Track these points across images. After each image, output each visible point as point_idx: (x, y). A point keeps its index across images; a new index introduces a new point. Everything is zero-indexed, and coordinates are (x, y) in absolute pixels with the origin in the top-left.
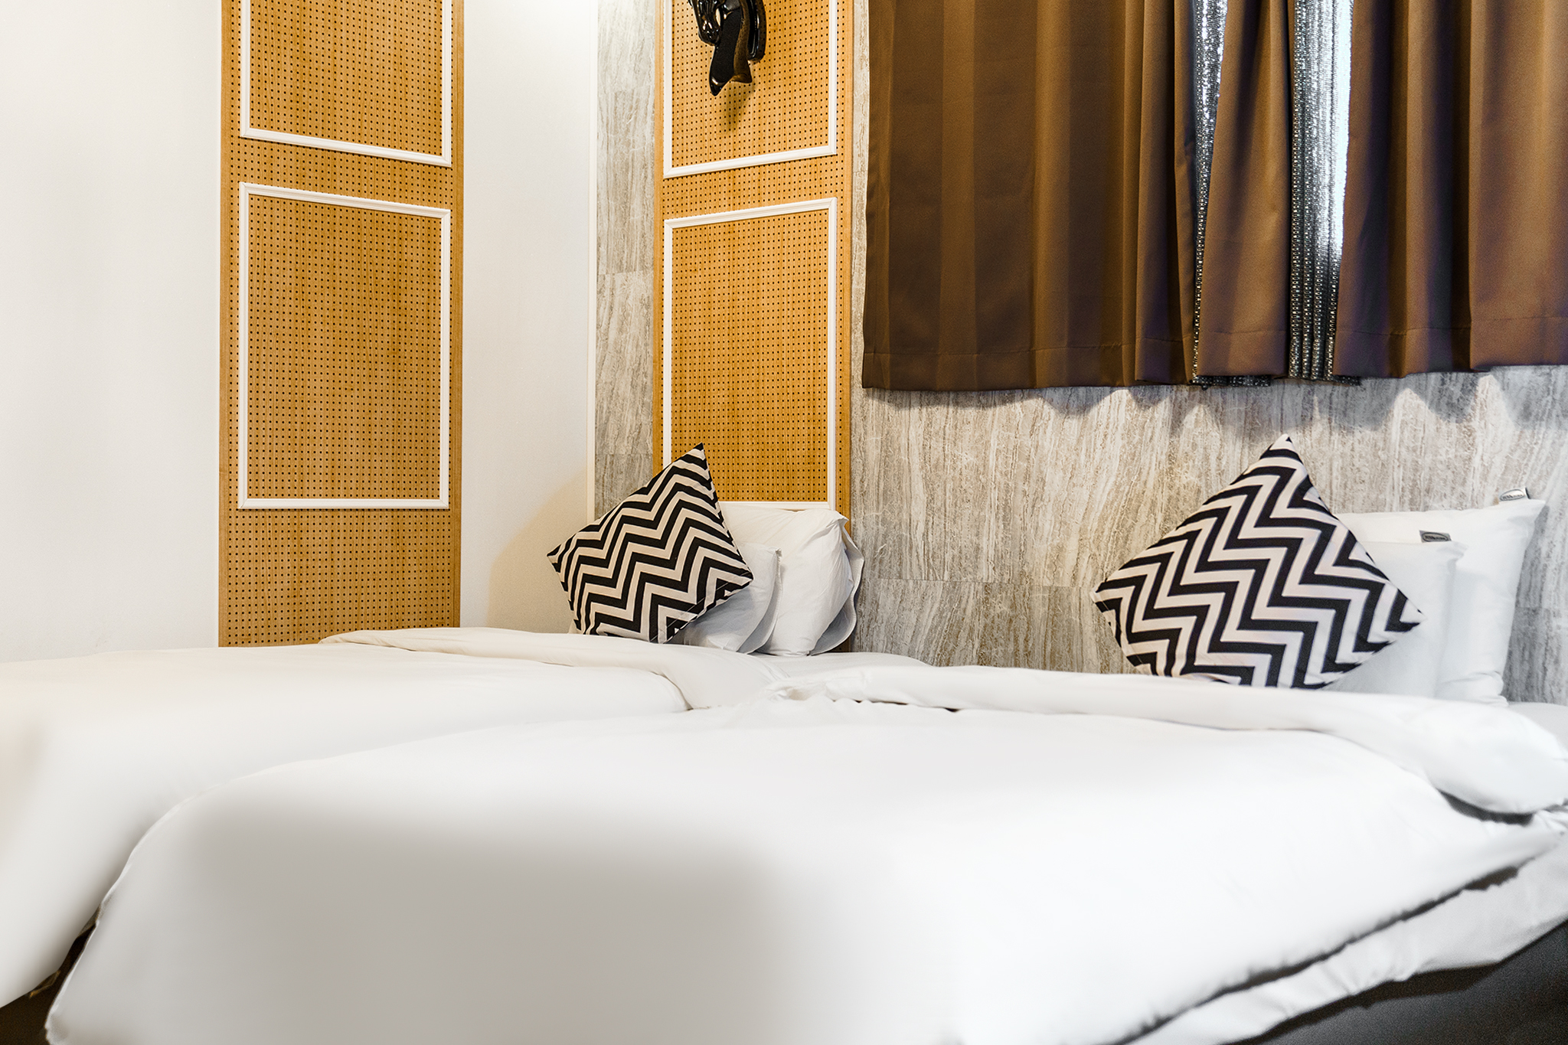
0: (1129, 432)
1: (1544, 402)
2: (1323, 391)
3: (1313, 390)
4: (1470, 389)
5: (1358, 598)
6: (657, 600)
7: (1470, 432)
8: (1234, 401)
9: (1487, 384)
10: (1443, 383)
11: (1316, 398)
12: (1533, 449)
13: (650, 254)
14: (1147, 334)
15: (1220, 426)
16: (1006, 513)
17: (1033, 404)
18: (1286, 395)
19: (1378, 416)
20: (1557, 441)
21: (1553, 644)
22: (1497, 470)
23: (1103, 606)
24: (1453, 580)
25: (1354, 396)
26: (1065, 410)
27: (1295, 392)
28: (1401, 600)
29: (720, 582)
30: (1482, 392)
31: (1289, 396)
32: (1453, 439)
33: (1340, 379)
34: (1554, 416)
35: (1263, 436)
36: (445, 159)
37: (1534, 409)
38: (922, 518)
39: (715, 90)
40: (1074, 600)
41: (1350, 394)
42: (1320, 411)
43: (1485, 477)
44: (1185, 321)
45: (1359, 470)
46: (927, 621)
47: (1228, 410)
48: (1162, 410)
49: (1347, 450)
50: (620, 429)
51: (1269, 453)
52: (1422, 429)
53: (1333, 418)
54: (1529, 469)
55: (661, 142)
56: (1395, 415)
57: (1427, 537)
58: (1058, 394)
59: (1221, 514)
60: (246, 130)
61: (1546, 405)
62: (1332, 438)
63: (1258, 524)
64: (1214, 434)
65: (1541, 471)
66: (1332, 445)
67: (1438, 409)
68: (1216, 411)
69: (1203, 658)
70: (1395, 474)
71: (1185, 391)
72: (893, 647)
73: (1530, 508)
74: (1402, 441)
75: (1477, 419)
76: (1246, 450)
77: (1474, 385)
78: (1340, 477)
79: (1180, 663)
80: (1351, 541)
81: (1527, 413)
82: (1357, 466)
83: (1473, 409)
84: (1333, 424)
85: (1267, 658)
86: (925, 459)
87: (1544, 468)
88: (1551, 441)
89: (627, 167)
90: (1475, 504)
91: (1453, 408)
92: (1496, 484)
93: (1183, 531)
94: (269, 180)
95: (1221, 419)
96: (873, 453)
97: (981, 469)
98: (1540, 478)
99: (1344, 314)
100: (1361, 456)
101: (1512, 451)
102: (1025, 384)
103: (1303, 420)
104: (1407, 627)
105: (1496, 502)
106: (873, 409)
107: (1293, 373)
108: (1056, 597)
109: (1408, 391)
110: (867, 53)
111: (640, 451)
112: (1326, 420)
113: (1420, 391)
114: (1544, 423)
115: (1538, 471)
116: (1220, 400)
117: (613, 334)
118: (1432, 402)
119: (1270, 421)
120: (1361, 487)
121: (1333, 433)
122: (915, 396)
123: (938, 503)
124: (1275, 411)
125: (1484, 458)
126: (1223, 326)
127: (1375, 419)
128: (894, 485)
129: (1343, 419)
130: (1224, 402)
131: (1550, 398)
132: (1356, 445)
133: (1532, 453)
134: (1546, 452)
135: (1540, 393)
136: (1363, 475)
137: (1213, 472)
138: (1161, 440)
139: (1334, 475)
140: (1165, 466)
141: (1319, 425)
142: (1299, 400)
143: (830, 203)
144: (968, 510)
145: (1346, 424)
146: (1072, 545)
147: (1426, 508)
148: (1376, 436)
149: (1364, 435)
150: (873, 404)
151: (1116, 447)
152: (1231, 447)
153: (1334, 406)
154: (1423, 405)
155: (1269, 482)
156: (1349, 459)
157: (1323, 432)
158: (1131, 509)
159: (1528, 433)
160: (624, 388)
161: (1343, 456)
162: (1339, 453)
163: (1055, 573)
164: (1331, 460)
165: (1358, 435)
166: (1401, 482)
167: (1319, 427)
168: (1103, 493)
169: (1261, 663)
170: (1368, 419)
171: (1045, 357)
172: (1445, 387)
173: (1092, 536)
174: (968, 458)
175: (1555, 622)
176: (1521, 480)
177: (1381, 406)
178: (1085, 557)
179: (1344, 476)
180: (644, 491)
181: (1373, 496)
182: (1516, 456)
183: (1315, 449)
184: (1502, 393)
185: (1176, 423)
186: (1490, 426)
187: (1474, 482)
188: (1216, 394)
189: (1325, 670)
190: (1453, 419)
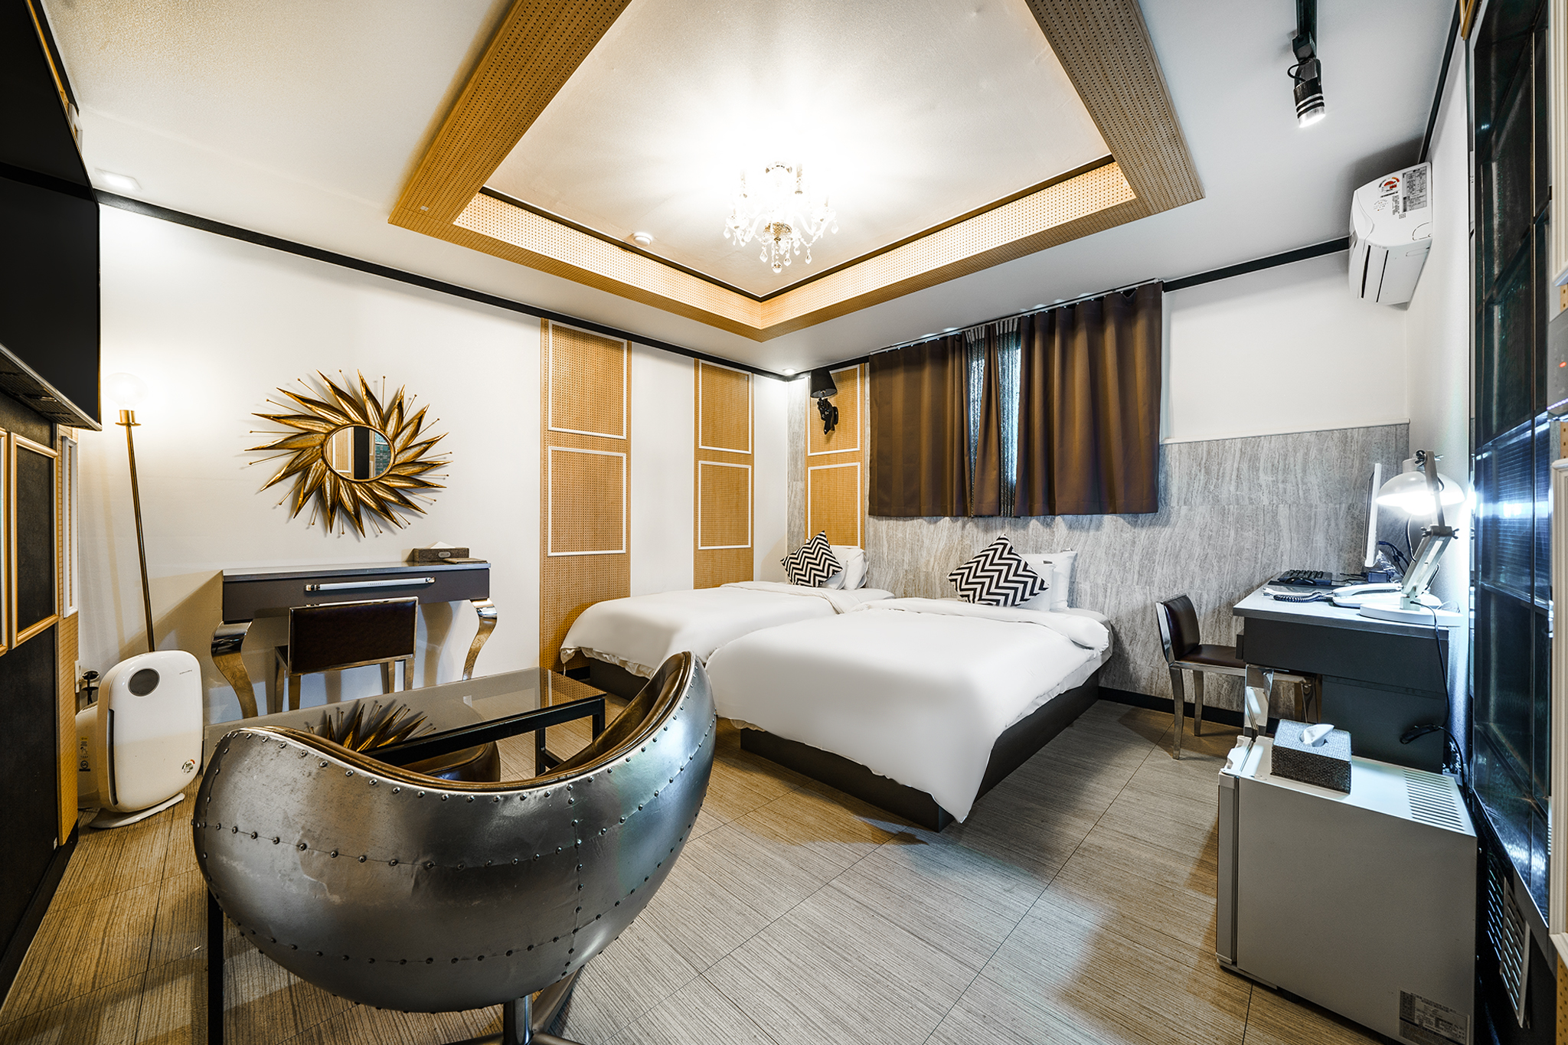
0: (949, 529)
2: (1008, 520)
3: (1005, 519)
4: (1053, 520)
5: (1030, 581)
6: (815, 575)
7: (1054, 532)
8: (981, 522)
9: (1058, 519)
11: (1006, 521)
12: (1073, 537)
13: (803, 477)
14: (957, 503)
16: (912, 550)
17: (920, 520)
19: (1025, 526)
20: (1080, 534)
21: (1079, 591)
22: (1062, 543)
23: (951, 580)
24: (1054, 575)
25: (1018, 521)
26: (930, 523)
27: (1000, 520)
28: (1043, 582)
29: (833, 570)
30: (1057, 521)
31: (998, 521)
32: (1048, 533)
33: (1015, 517)
34: (1079, 528)
35: (993, 532)
36: (750, 452)
37: (1072, 526)
38: (886, 551)
39: (826, 433)
40: (933, 575)
41: (1016, 521)
42: (1008, 525)
43: (1058, 545)
44: (968, 500)
46: (888, 580)
48: (959, 523)
49: (1021, 538)
50: (795, 525)
51: (999, 539)
52: (1039, 530)
53: (1011, 527)
54: (1072, 542)
55: (807, 446)
56: (1031, 527)
57: (1045, 562)
58: (927, 518)
59: (987, 556)
60: (701, 447)
61: (1076, 525)
62: (1017, 534)
63: (999, 559)
66: (1017, 536)
67: (1043, 525)
68: (976, 524)
69: (984, 596)
71: (966, 518)
72: (878, 587)
73: (1073, 553)
74: (1032, 534)
75: (1056, 528)
76: (988, 537)
77: (1055, 519)
78: (1021, 546)
79: (977, 598)
80: (1026, 565)
81: (1070, 527)
83: (1054, 526)
84: (1011, 529)
85: (1004, 597)
86: (887, 535)
87: (1076, 542)
88: (1078, 535)
89: (796, 453)
90: (1055, 552)
91: (1048, 525)
92: (1061, 547)
93: (975, 560)
94: (706, 460)
95: (977, 526)
96: (872, 533)
97: (904, 538)
98: (1075, 545)
99: (1017, 499)
101: (1066, 537)
102: (918, 515)
104: (1045, 589)
105: (1061, 551)
106: (872, 521)
107: (1002, 515)
108: (927, 575)
109: (1035, 520)
110: (869, 423)
111: (801, 531)
113: (1038, 520)
114: (1076, 530)
115: (1074, 543)
116: (978, 521)
117: (792, 498)
118: (1042, 523)
119: (995, 528)
120: (1024, 547)
121: (1017, 532)
122: (884, 518)
123: (891, 547)
124: (994, 524)
125: (1058, 539)
126: (980, 502)
128: (878, 542)
129: (1015, 527)
131: (1077, 523)
132: (1021, 533)
134: (1077, 538)
135: (1074, 522)
137: (979, 542)
138: (959, 532)
139: (1016, 544)
140: (960, 539)
142: (1001, 522)
143: (858, 464)
144: (900, 549)
145: (1015, 529)
146: (932, 560)
147: (1040, 553)
148: (1025, 532)
149: (1022, 531)
150: (871, 519)
151: (945, 533)
152: (984, 535)
153: (1012, 524)
154: (1039, 524)
155: (1001, 547)
157: (1014, 532)
158: (950, 550)
159: (1070, 532)
160: (796, 513)
163: (927, 569)
164: (1018, 540)
166: (1033, 546)
167: (1007, 529)
168: (942, 545)
169: (1002, 599)
170: (1023, 527)
171: (924, 508)
172: (1046, 519)
173: (938, 558)
174: (900, 535)
175: (1080, 585)
176: (1069, 545)
177: (1027, 524)
178: (936, 563)
180: (809, 544)
182: (1067, 539)
184: (1063, 521)
185: (964, 527)
186: (1059, 530)
187: (1054, 546)
188: (976, 520)
189: (1021, 601)
190: (1048, 528)
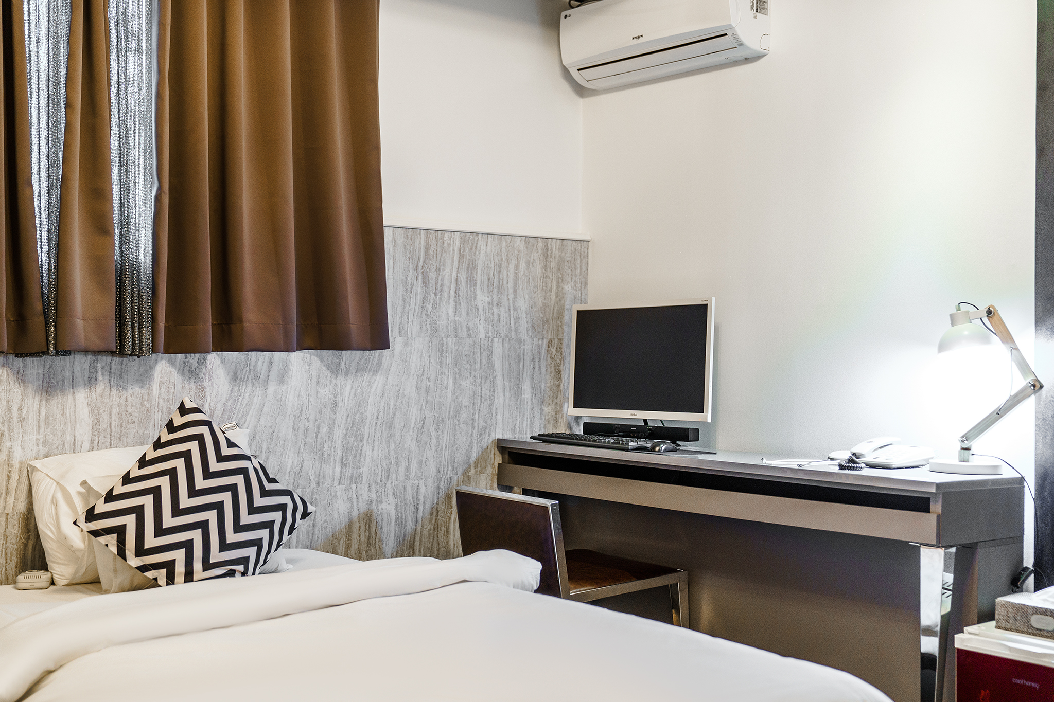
1: (245, 371)
3: (97, 360)
4: (202, 362)
9: (212, 360)
10: (186, 358)
11: (99, 365)
12: (238, 399)
15: (22, 384)
18: (76, 363)
19: (144, 378)
20: (251, 394)
25: (127, 364)
27: (83, 360)
30: (210, 364)
32: (192, 393)
34: (250, 379)
35: (58, 392)
37: (239, 375)
41: (124, 363)
42: (103, 375)
45: (131, 414)
47: (28, 372)
49: (122, 401)
52: (173, 387)
53: (112, 379)
54: (237, 411)
56: (155, 378)
61: (246, 373)
62: (112, 393)
64: (15, 391)
65: (243, 412)
66: (111, 398)
67: (183, 374)
68: (18, 373)
70: (156, 416)
74: (160, 395)
75: (207, 381)
76: (44, 402)
77: (205, 359)
78: (117, 420)
81: (235, 378)
82: (129, 412)
83: (205, 374)
84: (112, 383)
87: (245, 410)
88: (249, 394)
91: (192, 374)
92: (218, 421)
95: (22, 378)
98: (243, 416)
100: (132, 405)
101: (227, 400)
103: (90, 380)
109: (163, 362)
112: (107, 381)
113: (171, 363)
114: (244, 383)
115: (242, 412)
116: (21, 365)
118: (179, 370)
119: (63, 380)
120: (132, 426)
121: (112, 389)
124: (68, 374)
125: (211, 404)
127: (141, 380)
129: (119, 380)
130: (25, 366)
131: (248, 369)
132: (129, 397)
133: (238, 402)
134: (245, 401)
135: (242, 365)
136: (134, 418)
137: (15, 419)
139: (113, 418)
141: (102, 384)
142: (86, 366)
145: (122, 383)
148: (142, 392)
149: (134, 392)
152: (31, 401)
153: (113, 371)
154: (174, 371)
156: (123, 408)
157: (104, 389)
159: (236, 389)
161: (119, 405)
162: (116, 403)
164: (111, 408)
165: (130, 391)
166: (160, 421)
170: (137, 380)
172: (187, 360)
176: (232, 418)
177: (146, 371)
179: (121, 419)
181: (141, 432)
182: (229, 403)
183: (99, 401)
184: (221, 365)
186: (214, 385)
190: (192, 380)
